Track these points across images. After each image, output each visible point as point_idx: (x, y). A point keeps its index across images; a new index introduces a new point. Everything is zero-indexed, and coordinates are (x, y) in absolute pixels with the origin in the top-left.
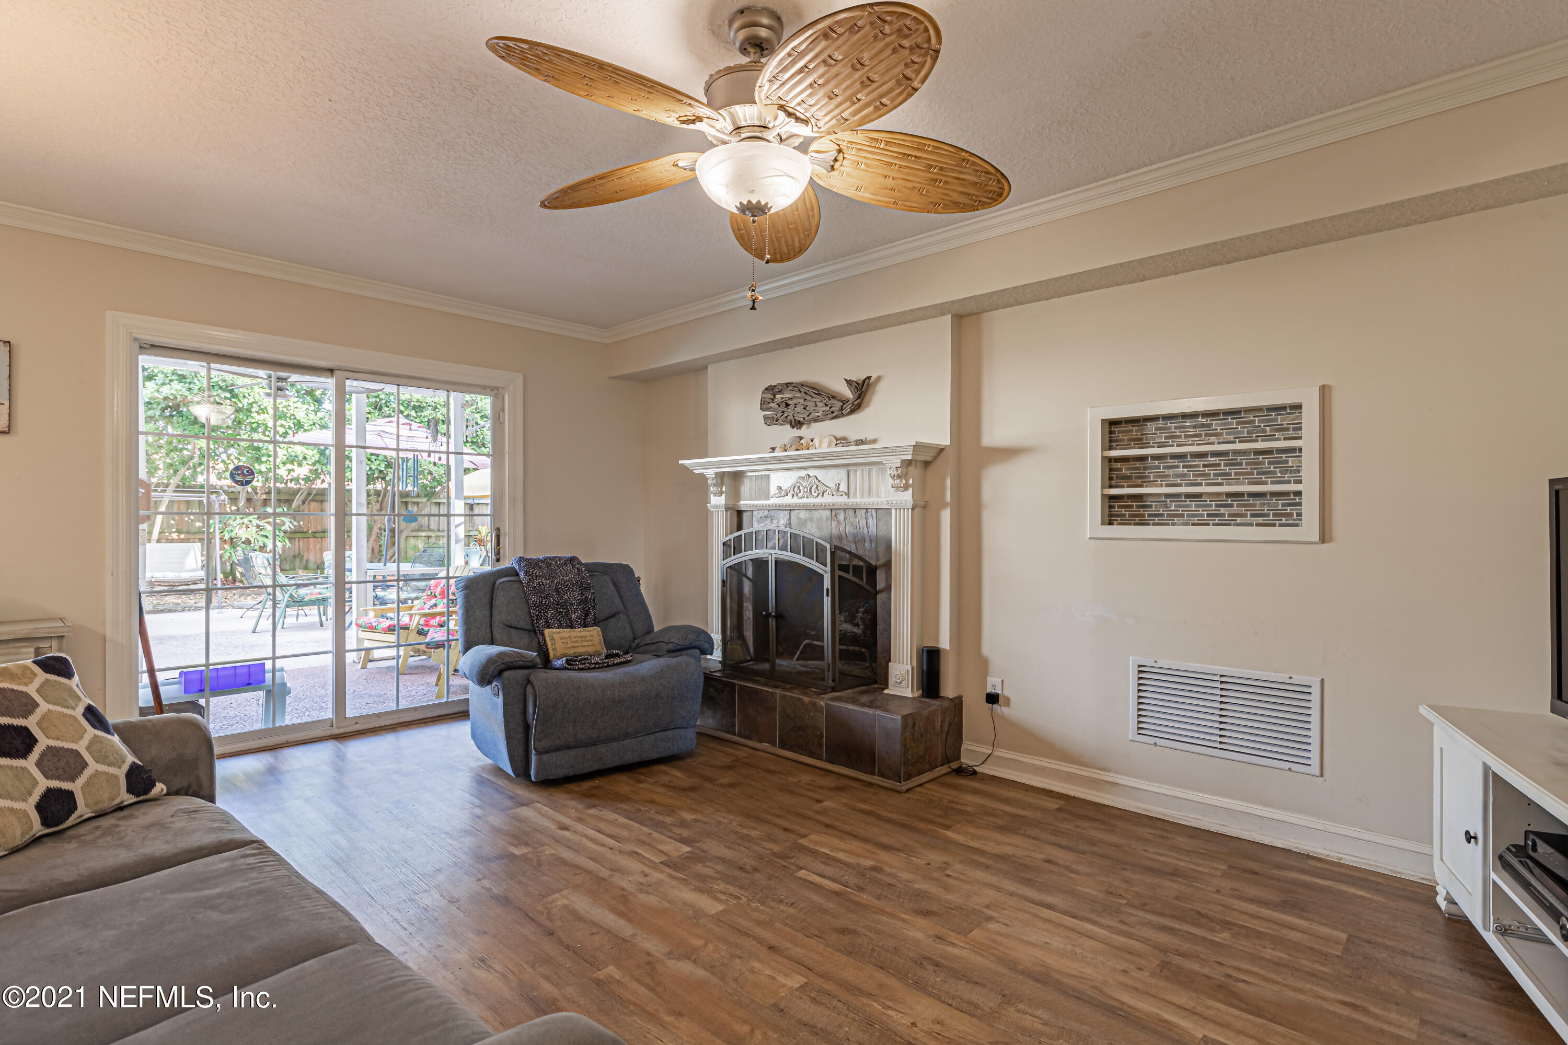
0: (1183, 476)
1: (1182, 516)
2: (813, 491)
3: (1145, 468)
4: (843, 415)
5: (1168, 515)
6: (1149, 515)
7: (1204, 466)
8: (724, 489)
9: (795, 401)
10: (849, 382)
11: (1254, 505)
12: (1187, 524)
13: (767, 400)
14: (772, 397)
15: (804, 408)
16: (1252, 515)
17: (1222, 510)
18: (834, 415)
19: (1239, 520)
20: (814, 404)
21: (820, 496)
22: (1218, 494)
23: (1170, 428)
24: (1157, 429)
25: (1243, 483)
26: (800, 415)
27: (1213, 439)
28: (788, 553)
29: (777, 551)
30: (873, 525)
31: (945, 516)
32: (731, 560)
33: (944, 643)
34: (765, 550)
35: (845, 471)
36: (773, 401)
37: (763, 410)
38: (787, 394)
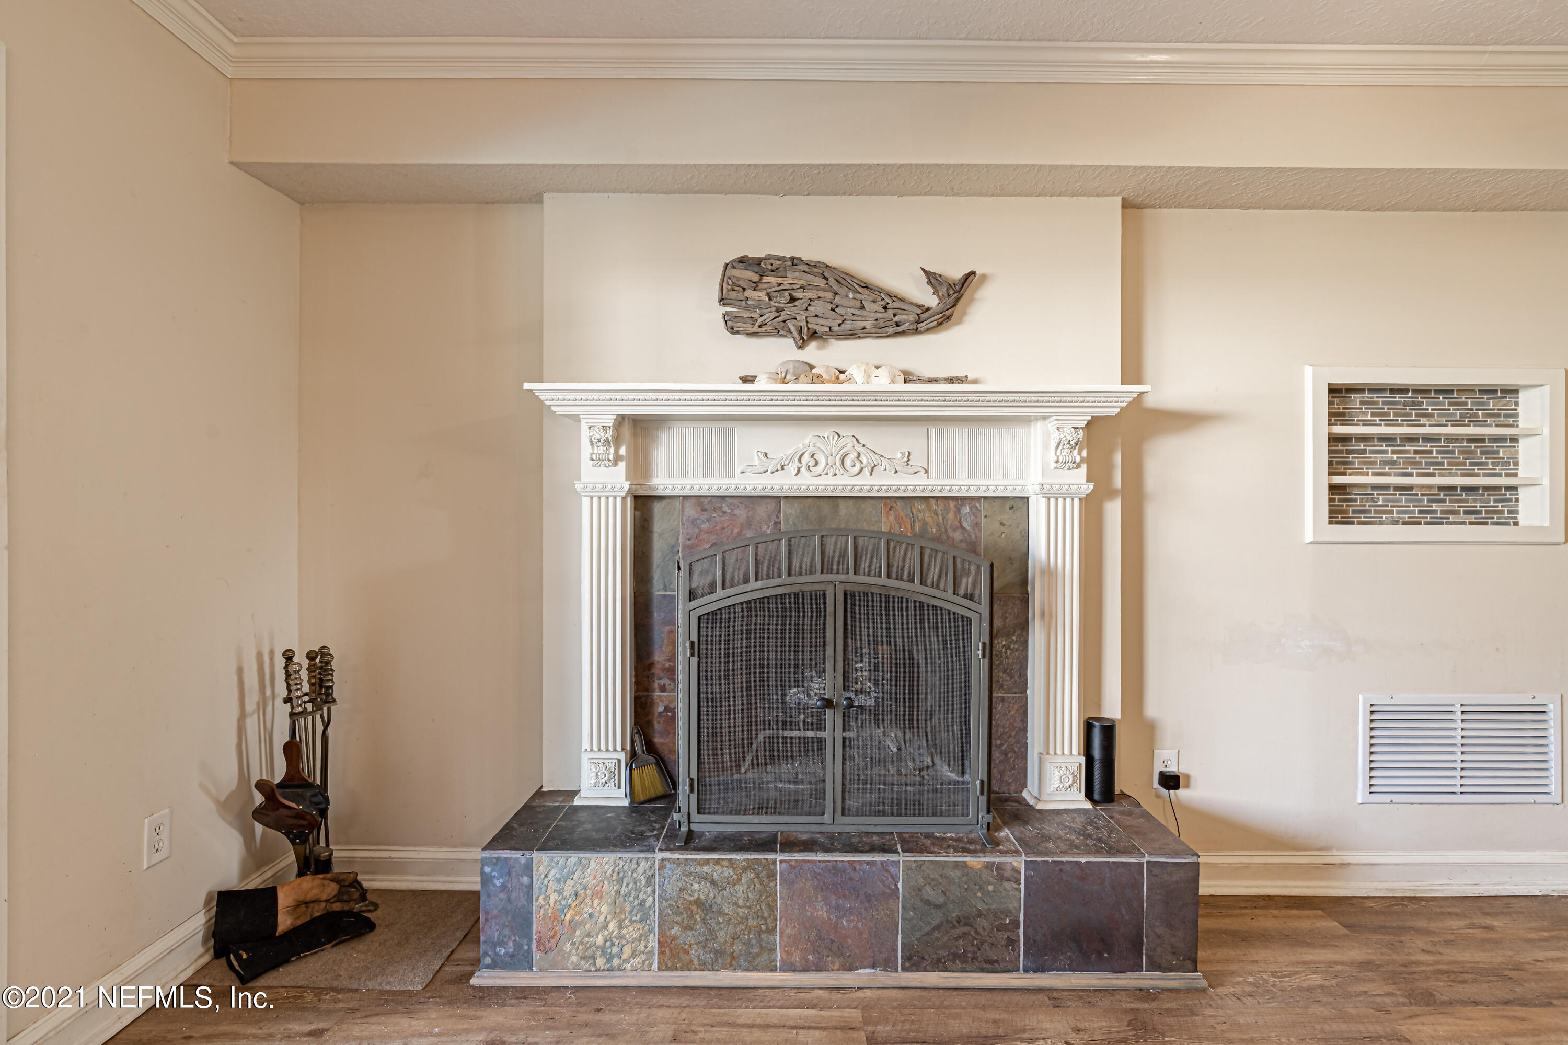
0: (1393, 463)
1: (1391, 512)
2: (848, 462)
3: (1349, 452)
4: (916, 331)
5: (1376, 512)
6: (1354, 512)
7: (1416, 452)
8: (623, 451)
9: (810, 294)
10: (932, 278)
11: (1467, 501)
12: (1397, 523)
13: (741, 283)
14: (756, 278)
15: (833, 310)
16: (1466, 513)
17: (1435, 506)
18: (900, 329)
19: (1452, 518)
20: (858, 304)
21: (866, 471)
22: (1430, 487)
23: (1376, 403)
24: (1362, 403)
25: (1455, 475)
26: (821, 321)
27: (1423, 420)
28: (883, 581)
29: (851, 577)
30: (977, 525)
31: (1113, 511)
32: (719, 599)
33: (1112, 709)
34: (818, 577)
35: (921, 430)
36: (756, 286)
37: (722, 301)
38: (793, 278)
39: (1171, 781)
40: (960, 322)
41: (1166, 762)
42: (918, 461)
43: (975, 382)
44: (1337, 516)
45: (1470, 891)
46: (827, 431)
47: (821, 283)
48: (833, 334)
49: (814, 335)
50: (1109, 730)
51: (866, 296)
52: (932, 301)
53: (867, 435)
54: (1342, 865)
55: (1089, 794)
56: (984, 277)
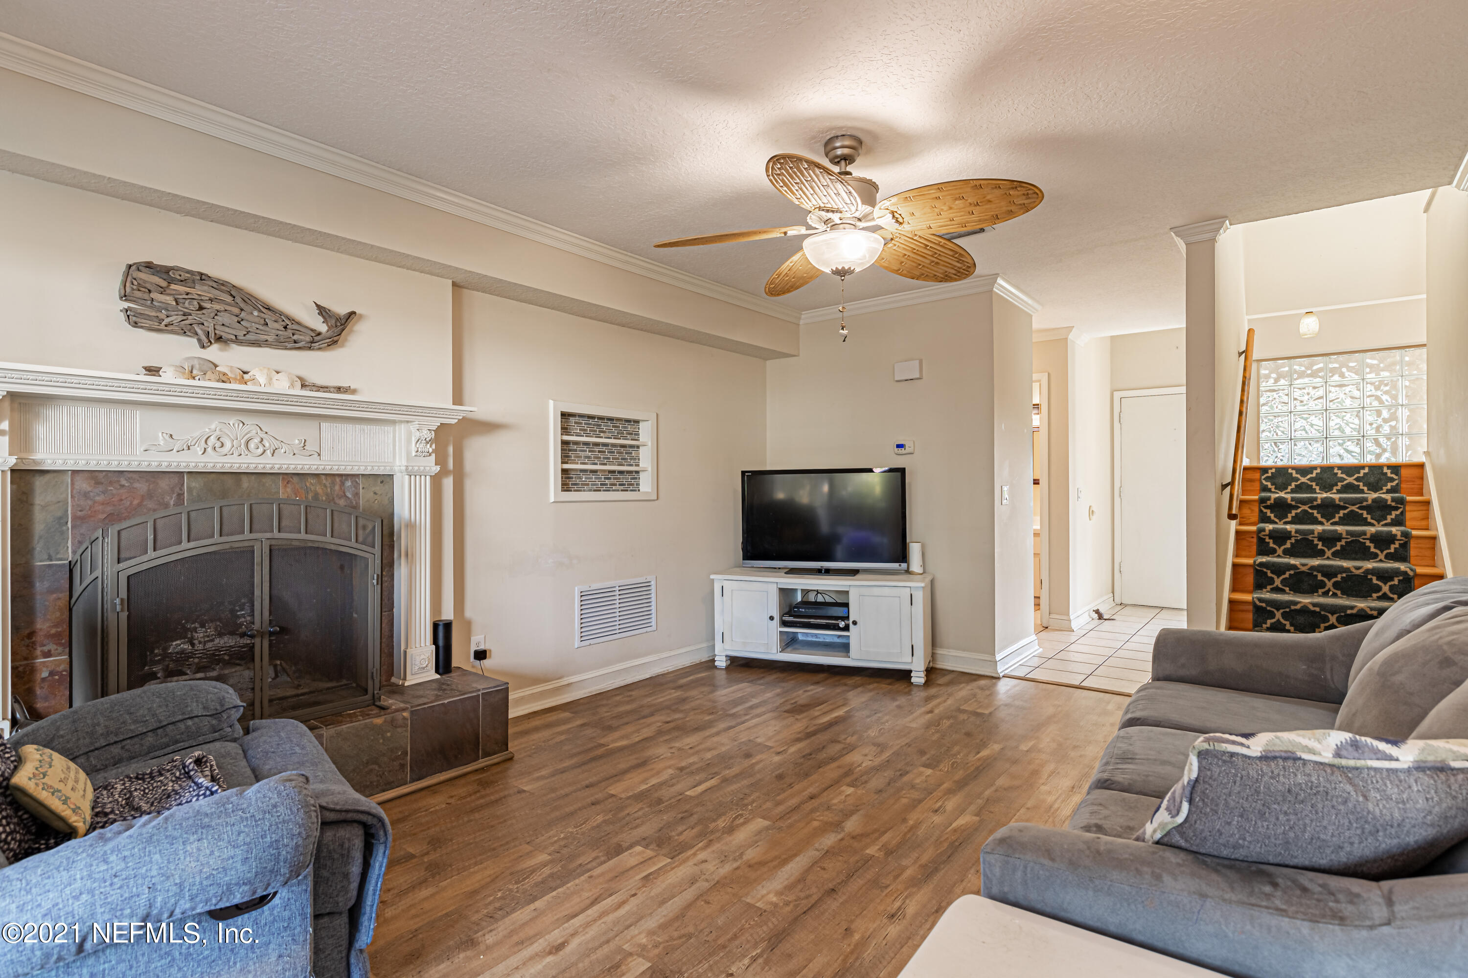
0: (589, 457)
1: (588, 485)
2: (252, 445)
3: (570, 450)
5: (582, 484)
6: (572, 484)
7: (599, 452)
8: (5, 426)
9: (217, 306)
10: (322, 311)
11: (619, 478)
12: (590, 490)
14: (164, 284)
15: (239, 322)
16: (620, 485)
17: (607, 481)
18: (297, 345)
19: (614, 487)
20: (262, 322)
21: (268, 453)
22: (604, 471)
23: (581, 423)
24: (576, 423)
25: (614, 465)
26: (227, 330)
27: (602, 435)
28: (303, 536)
29: (276, 534)
30: (357, 494)
31: (448, 483)
32: (150, 559)
33: (448, 614)
34: (247, 535)
35: (314, 424)
36: (163, 291)
37: (124, 297)
38: (200, 290)
39: (481, 655)
40: (342, 346)
41: (478, 644)
42: (311, 447)
43: (354, 392)
44: (566, 487)
45: (623, 683)
46: (233, 420)
47: (229, 299)
48: (237, 341)
49: (219, 339)
50: (448, 626)
51: (269, 317)
52: (323, 328)
53: (267, 424)
54: (569, 685)
55: (437, 671)
56: (361, 316)
